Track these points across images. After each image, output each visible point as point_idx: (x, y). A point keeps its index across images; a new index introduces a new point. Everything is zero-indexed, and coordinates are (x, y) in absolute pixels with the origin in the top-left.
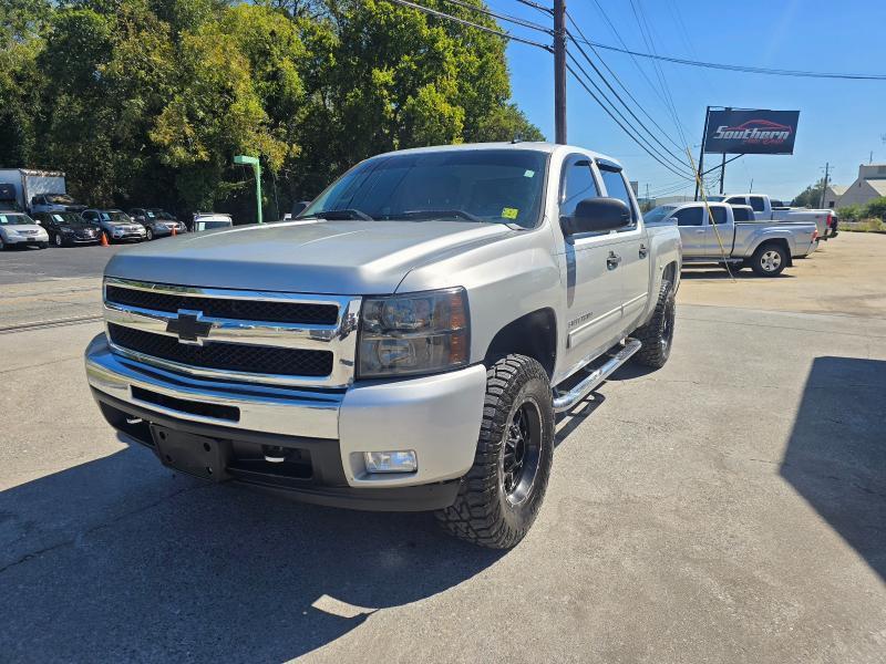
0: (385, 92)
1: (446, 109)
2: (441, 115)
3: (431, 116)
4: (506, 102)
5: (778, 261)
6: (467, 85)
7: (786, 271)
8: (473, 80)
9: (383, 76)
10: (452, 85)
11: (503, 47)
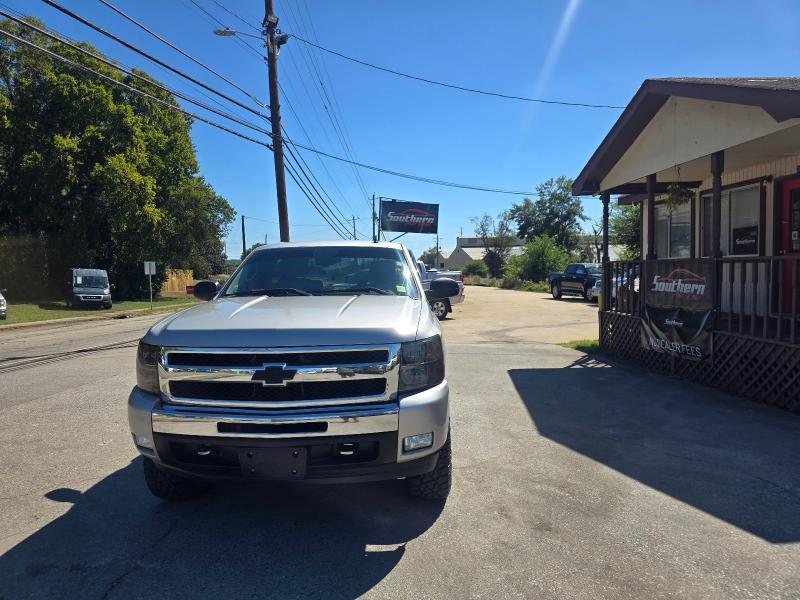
0: (69, 158)
1: (136, 177)
2: (133, 183)
3: (122, 183)
4: (194, 175)
5: (443, 308)
6: (156, 157)
7: (449, 315)
8: (162, 154)
9: (67, 142)
10: (143, 157)
11: (188, 126)
